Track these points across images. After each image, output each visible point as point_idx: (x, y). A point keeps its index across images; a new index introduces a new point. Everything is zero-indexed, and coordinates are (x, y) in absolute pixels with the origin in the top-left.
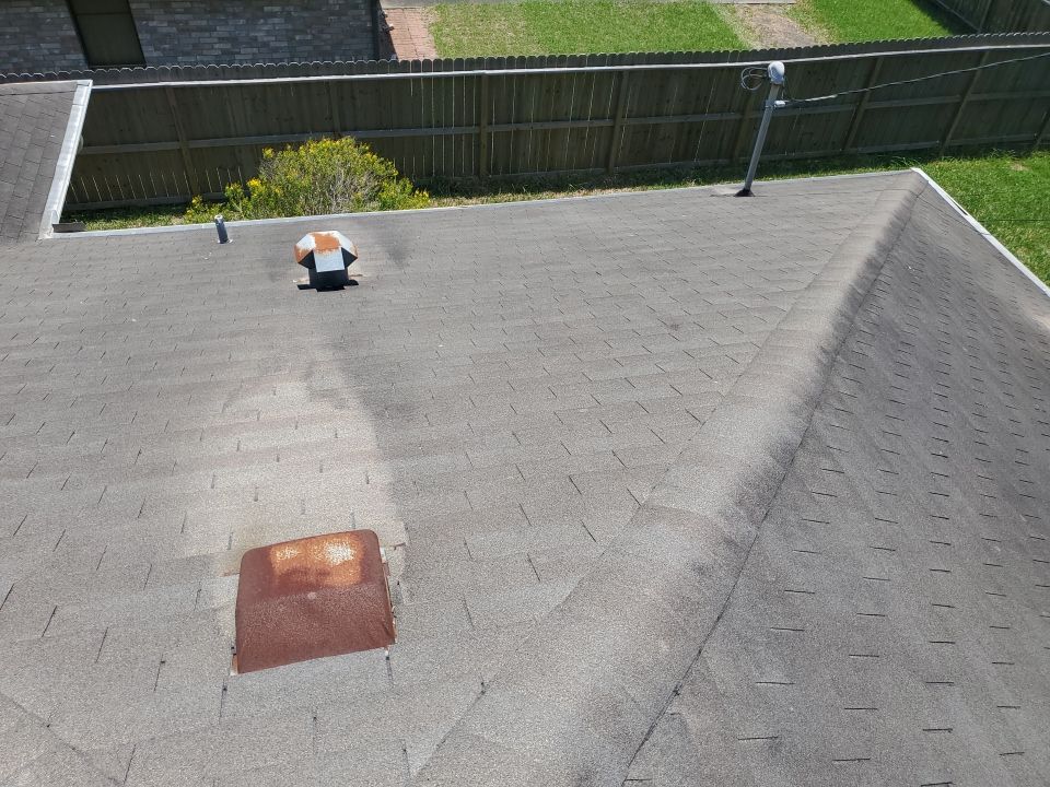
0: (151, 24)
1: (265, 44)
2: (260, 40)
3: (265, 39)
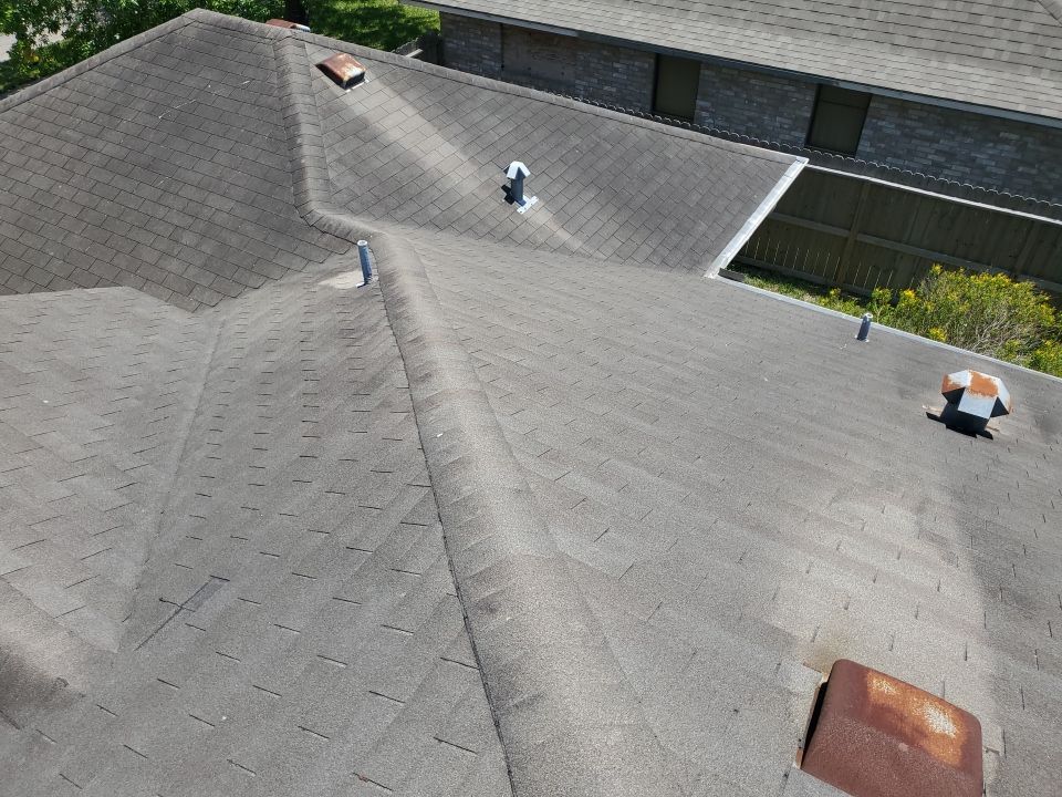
0: (879, 123)
1: (982, 167)
2: (978, 161)
3: (984, 162)
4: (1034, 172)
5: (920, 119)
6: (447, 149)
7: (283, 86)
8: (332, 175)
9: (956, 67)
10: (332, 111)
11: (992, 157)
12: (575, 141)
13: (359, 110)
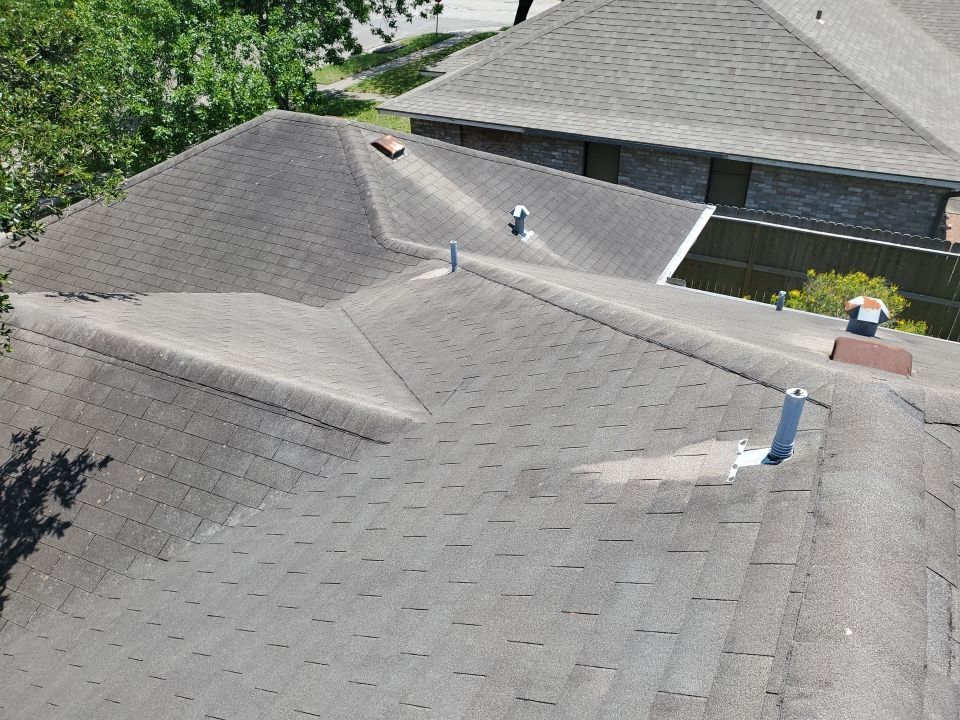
0: (760, 185)
4: (876, 215)
5: (789, 181)
6: (467, 199)
7: (350, 158)
8: (395, 216)
9: (812, 142)
10: (387, 174)
11: (844, 206)
12: (552, 194)
13: (405, 173)
